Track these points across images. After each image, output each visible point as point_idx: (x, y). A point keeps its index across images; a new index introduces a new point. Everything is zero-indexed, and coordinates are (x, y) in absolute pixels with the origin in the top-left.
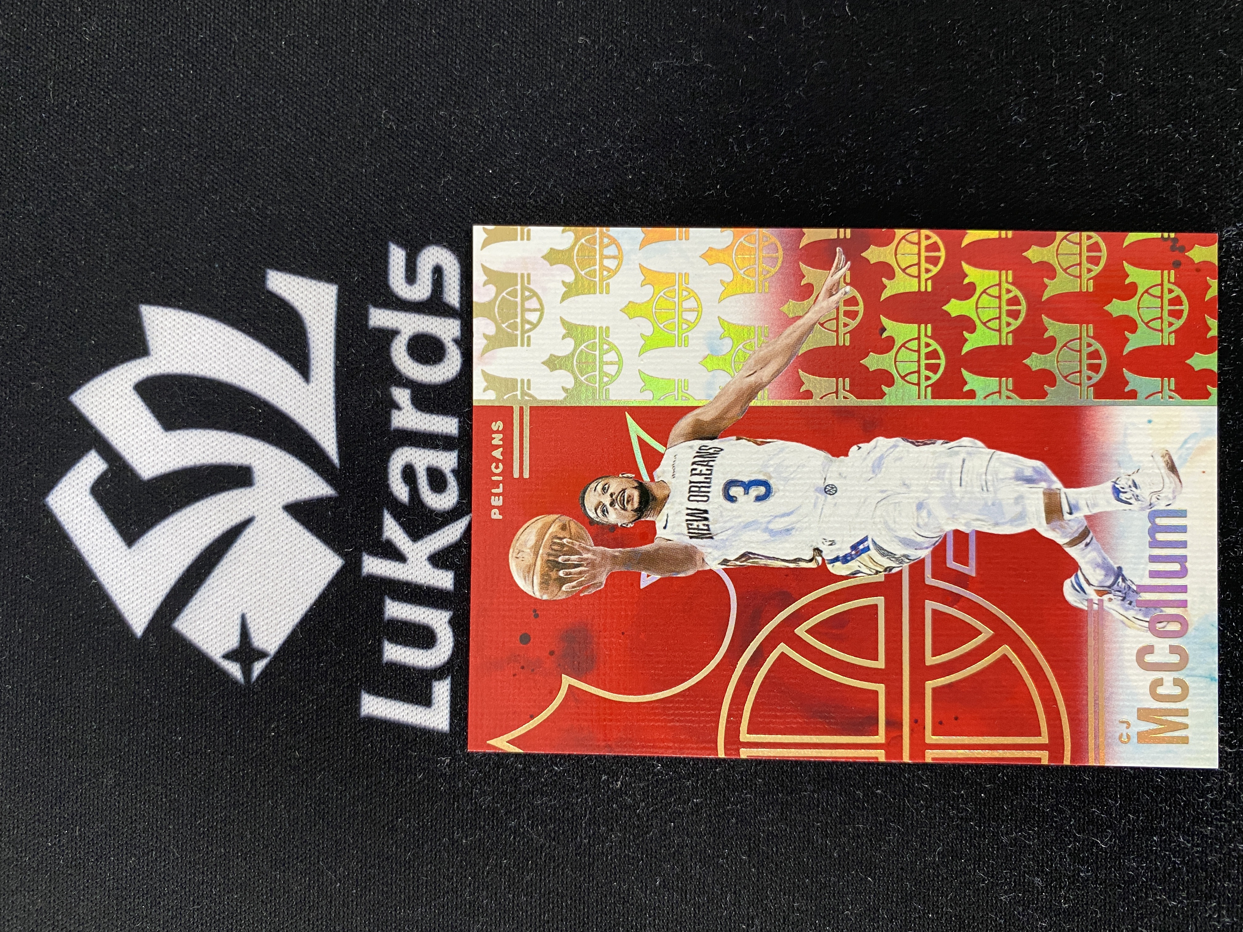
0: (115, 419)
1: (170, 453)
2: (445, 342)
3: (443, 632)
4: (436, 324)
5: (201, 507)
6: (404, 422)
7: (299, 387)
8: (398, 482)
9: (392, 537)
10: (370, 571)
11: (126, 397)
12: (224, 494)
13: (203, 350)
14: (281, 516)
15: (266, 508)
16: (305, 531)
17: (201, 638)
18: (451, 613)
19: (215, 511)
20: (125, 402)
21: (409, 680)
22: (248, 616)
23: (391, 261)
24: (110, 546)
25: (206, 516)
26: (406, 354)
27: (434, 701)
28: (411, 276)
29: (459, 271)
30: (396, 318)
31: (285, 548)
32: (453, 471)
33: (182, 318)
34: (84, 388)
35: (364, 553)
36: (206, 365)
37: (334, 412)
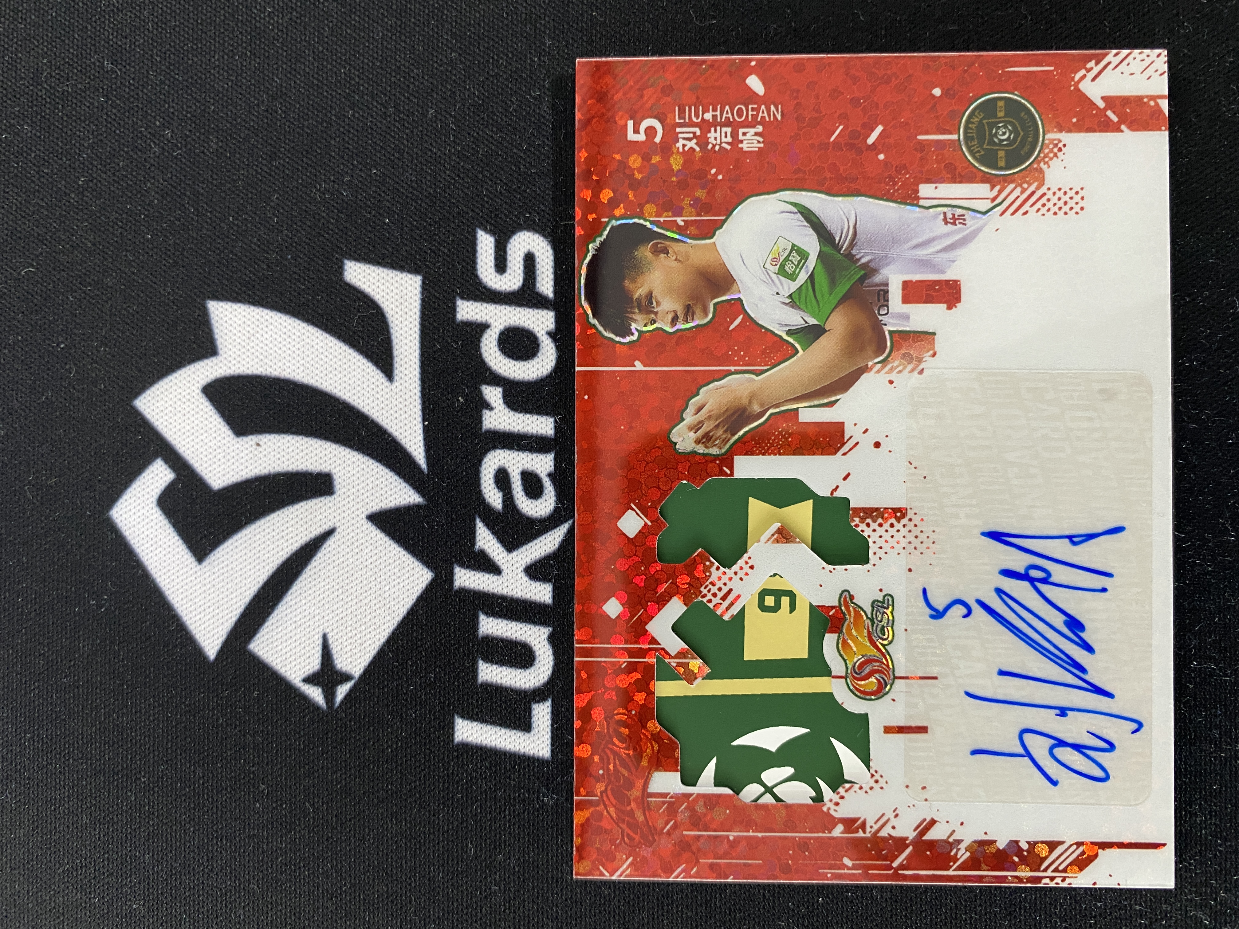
0: (183, 425)
1: (242, 461)
2: (539, 335)
3: (542, 650)
4: (529, 316)
5: (278, 519)
6: (495, 423)
7: (381, 387)
8: (490, 488)
9: (486, 547)
10: (462, 585)
11: (193, 400)
12: (302, 504)
13: (275, 348)
14: (365, 527)
15: (349, 518)
16: (391, 542)
17: (279, 660)
18: (551, 629)
19: (292, 522)
20: (193, 406)
21: (505, 703)
22: (329, 636)
23: (478, 248)
24: (178, 562)
25: (283, 528)
26: (496, 349)
27: (534, 725)
28: (501, 266)
29: (552, 258)
30: (486, 311)
31: (369, 561)
32: (549, 475)
33: (252, 314)
34: (148, 392)
35: (455, 566)
36: (280, 364)
37: (420, 413)
